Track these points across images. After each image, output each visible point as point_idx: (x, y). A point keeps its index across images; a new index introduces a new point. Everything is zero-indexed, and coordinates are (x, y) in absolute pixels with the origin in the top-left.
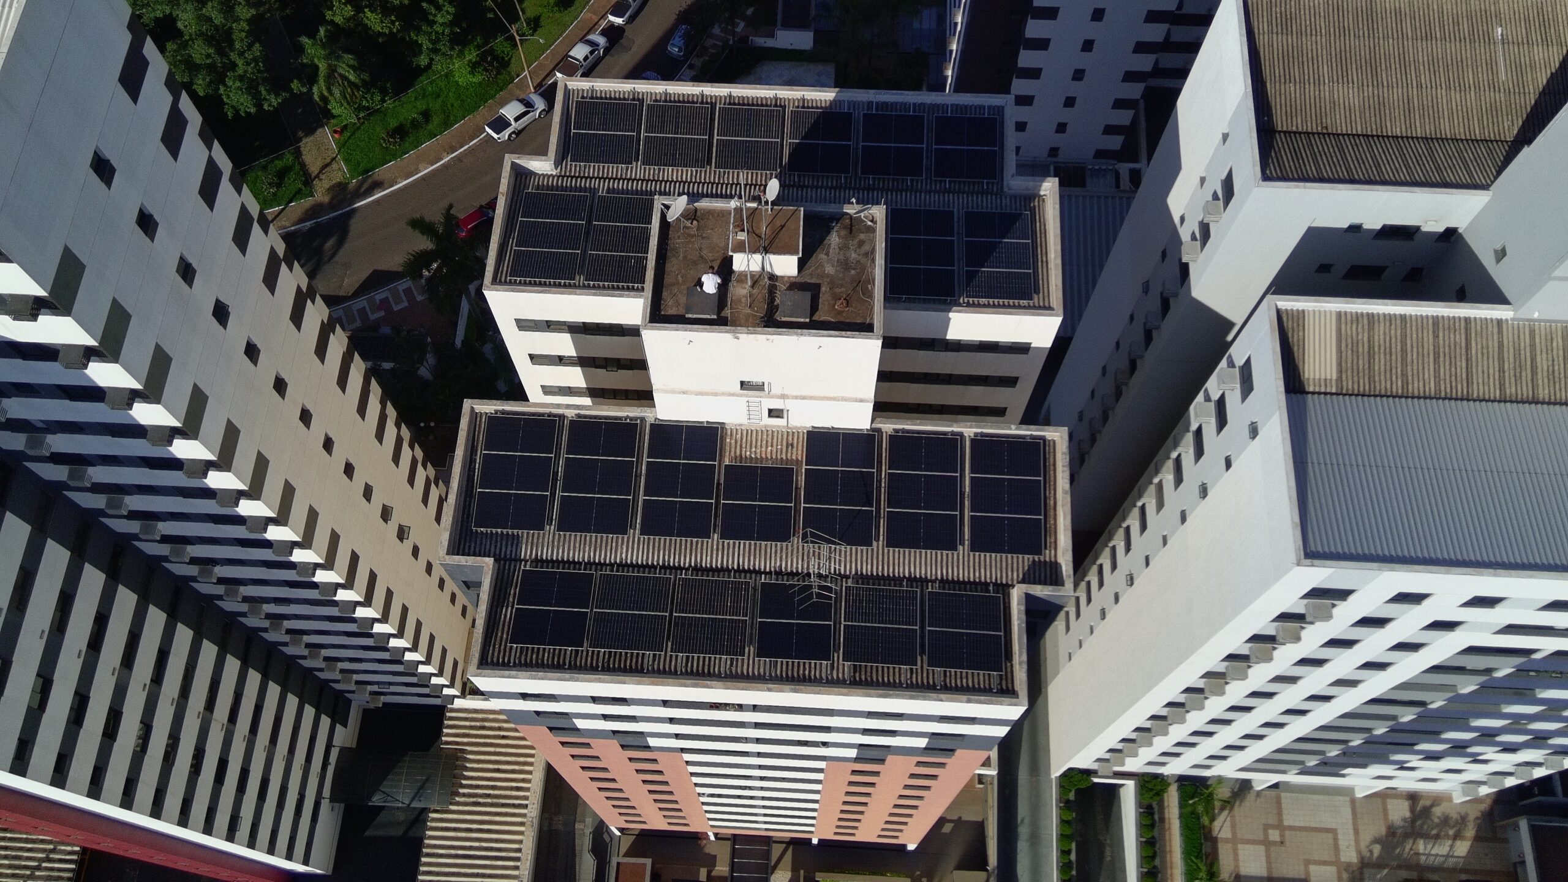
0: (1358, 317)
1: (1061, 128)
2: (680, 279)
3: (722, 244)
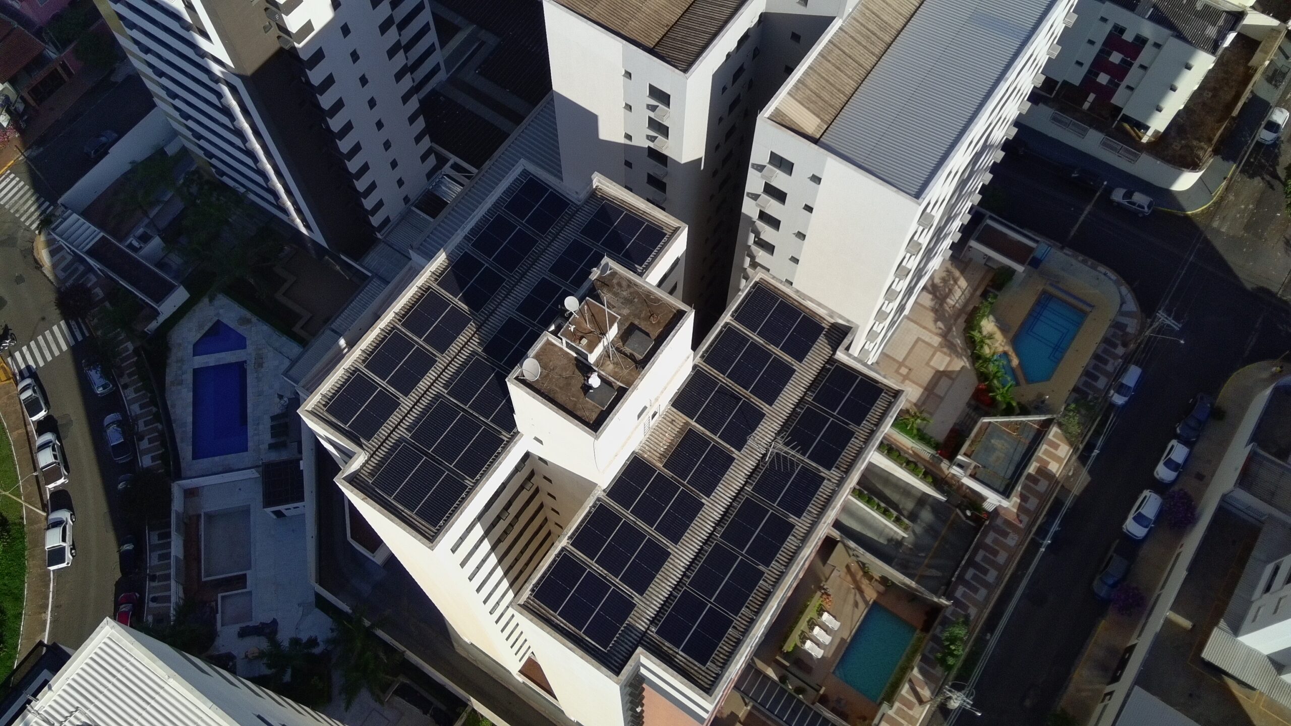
0: (796, 86)
1: (400, 183)
2: (574, 399)
3: (565, 361)
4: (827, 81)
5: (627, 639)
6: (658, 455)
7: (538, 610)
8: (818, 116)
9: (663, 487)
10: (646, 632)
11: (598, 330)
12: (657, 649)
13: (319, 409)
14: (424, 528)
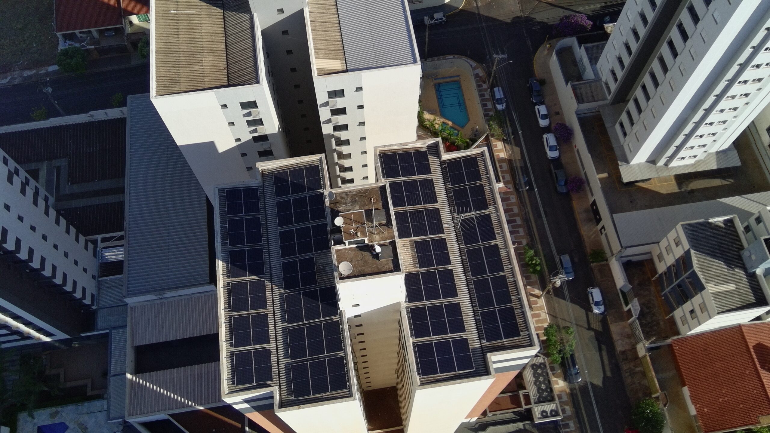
0: (315, 52)
1: (85, 270)
2: (375, 265)
3: (353, 252)
4: (326, 40)
5: (477, 356)
6: (413, 265)
7: (429, 380)
8: (337, 59)
9: (429, 277)
10: (482, 346)
11: (359, 224)
12: (493, 348)
13: (232, 388)
14: (341, 394)
